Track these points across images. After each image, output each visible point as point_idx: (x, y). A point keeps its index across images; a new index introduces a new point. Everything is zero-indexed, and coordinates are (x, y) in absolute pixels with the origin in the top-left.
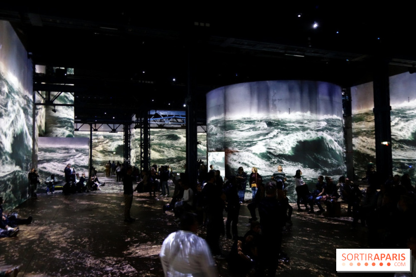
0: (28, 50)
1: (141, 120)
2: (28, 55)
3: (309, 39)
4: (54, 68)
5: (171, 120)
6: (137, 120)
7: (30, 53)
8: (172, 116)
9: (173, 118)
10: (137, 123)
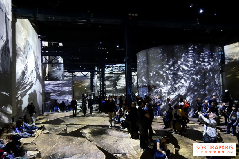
0: (38, 34)
1: (100, 70)
2: (38, 36)
3: (198, 19)
4: (52, 43)
5: (117, 69)
6: (98, 70)
7: (39, 36)
8: (118, 67)
9: (118, 68)
10: (98, 71)
